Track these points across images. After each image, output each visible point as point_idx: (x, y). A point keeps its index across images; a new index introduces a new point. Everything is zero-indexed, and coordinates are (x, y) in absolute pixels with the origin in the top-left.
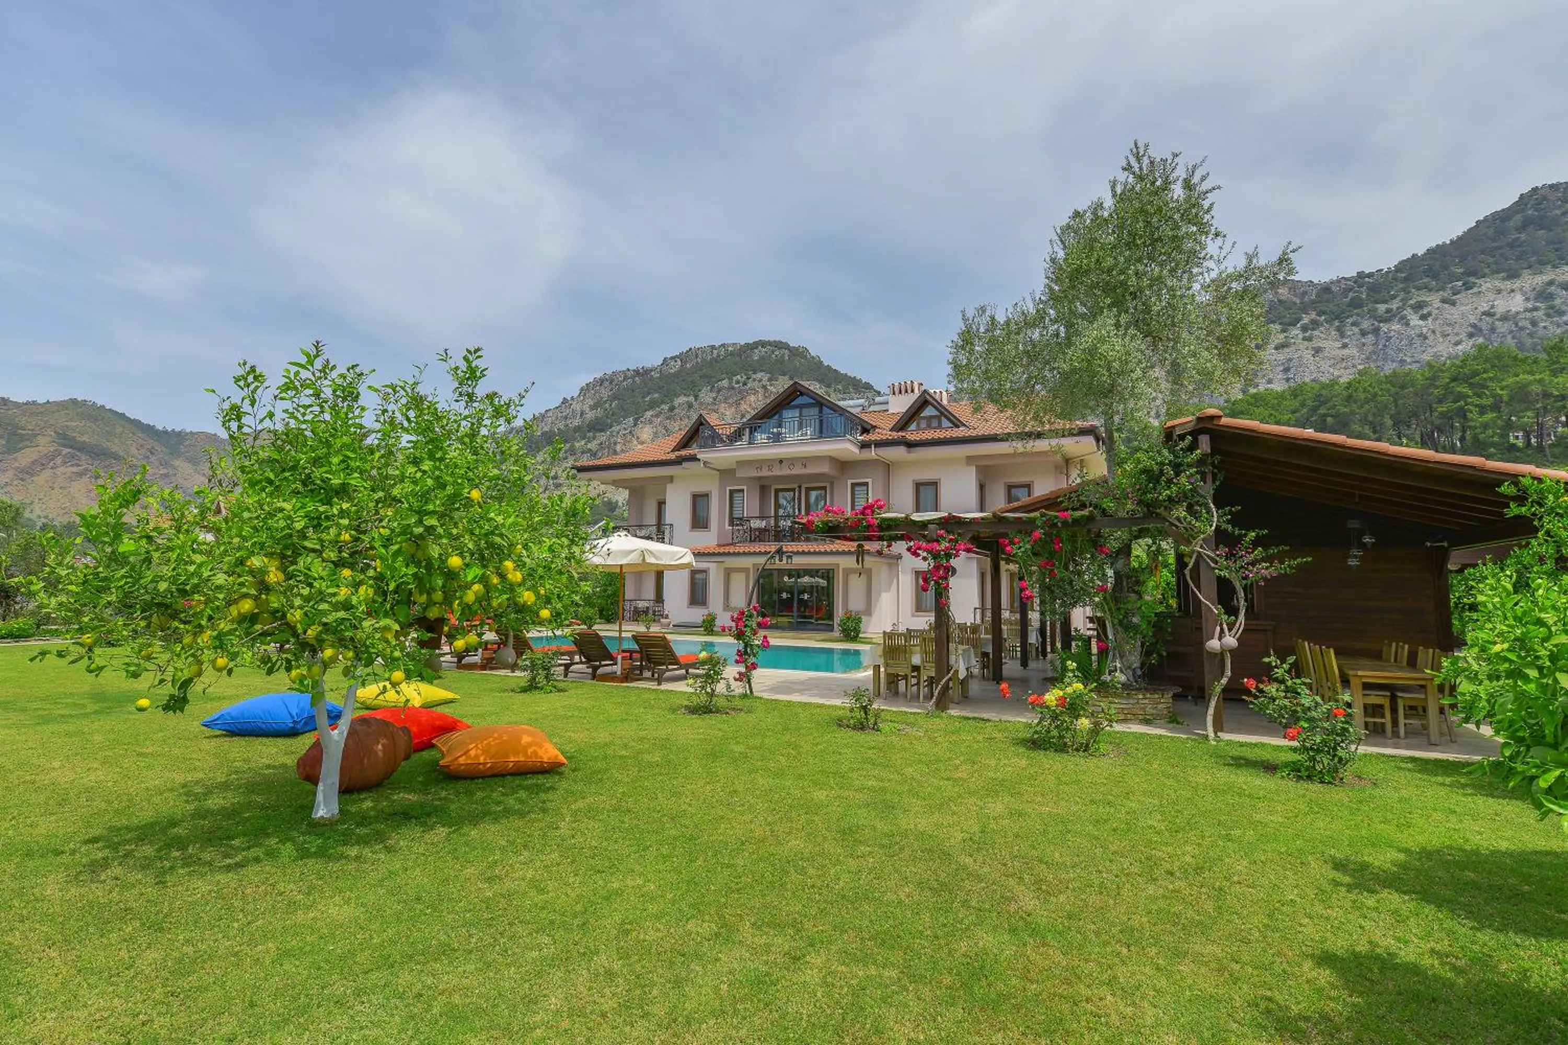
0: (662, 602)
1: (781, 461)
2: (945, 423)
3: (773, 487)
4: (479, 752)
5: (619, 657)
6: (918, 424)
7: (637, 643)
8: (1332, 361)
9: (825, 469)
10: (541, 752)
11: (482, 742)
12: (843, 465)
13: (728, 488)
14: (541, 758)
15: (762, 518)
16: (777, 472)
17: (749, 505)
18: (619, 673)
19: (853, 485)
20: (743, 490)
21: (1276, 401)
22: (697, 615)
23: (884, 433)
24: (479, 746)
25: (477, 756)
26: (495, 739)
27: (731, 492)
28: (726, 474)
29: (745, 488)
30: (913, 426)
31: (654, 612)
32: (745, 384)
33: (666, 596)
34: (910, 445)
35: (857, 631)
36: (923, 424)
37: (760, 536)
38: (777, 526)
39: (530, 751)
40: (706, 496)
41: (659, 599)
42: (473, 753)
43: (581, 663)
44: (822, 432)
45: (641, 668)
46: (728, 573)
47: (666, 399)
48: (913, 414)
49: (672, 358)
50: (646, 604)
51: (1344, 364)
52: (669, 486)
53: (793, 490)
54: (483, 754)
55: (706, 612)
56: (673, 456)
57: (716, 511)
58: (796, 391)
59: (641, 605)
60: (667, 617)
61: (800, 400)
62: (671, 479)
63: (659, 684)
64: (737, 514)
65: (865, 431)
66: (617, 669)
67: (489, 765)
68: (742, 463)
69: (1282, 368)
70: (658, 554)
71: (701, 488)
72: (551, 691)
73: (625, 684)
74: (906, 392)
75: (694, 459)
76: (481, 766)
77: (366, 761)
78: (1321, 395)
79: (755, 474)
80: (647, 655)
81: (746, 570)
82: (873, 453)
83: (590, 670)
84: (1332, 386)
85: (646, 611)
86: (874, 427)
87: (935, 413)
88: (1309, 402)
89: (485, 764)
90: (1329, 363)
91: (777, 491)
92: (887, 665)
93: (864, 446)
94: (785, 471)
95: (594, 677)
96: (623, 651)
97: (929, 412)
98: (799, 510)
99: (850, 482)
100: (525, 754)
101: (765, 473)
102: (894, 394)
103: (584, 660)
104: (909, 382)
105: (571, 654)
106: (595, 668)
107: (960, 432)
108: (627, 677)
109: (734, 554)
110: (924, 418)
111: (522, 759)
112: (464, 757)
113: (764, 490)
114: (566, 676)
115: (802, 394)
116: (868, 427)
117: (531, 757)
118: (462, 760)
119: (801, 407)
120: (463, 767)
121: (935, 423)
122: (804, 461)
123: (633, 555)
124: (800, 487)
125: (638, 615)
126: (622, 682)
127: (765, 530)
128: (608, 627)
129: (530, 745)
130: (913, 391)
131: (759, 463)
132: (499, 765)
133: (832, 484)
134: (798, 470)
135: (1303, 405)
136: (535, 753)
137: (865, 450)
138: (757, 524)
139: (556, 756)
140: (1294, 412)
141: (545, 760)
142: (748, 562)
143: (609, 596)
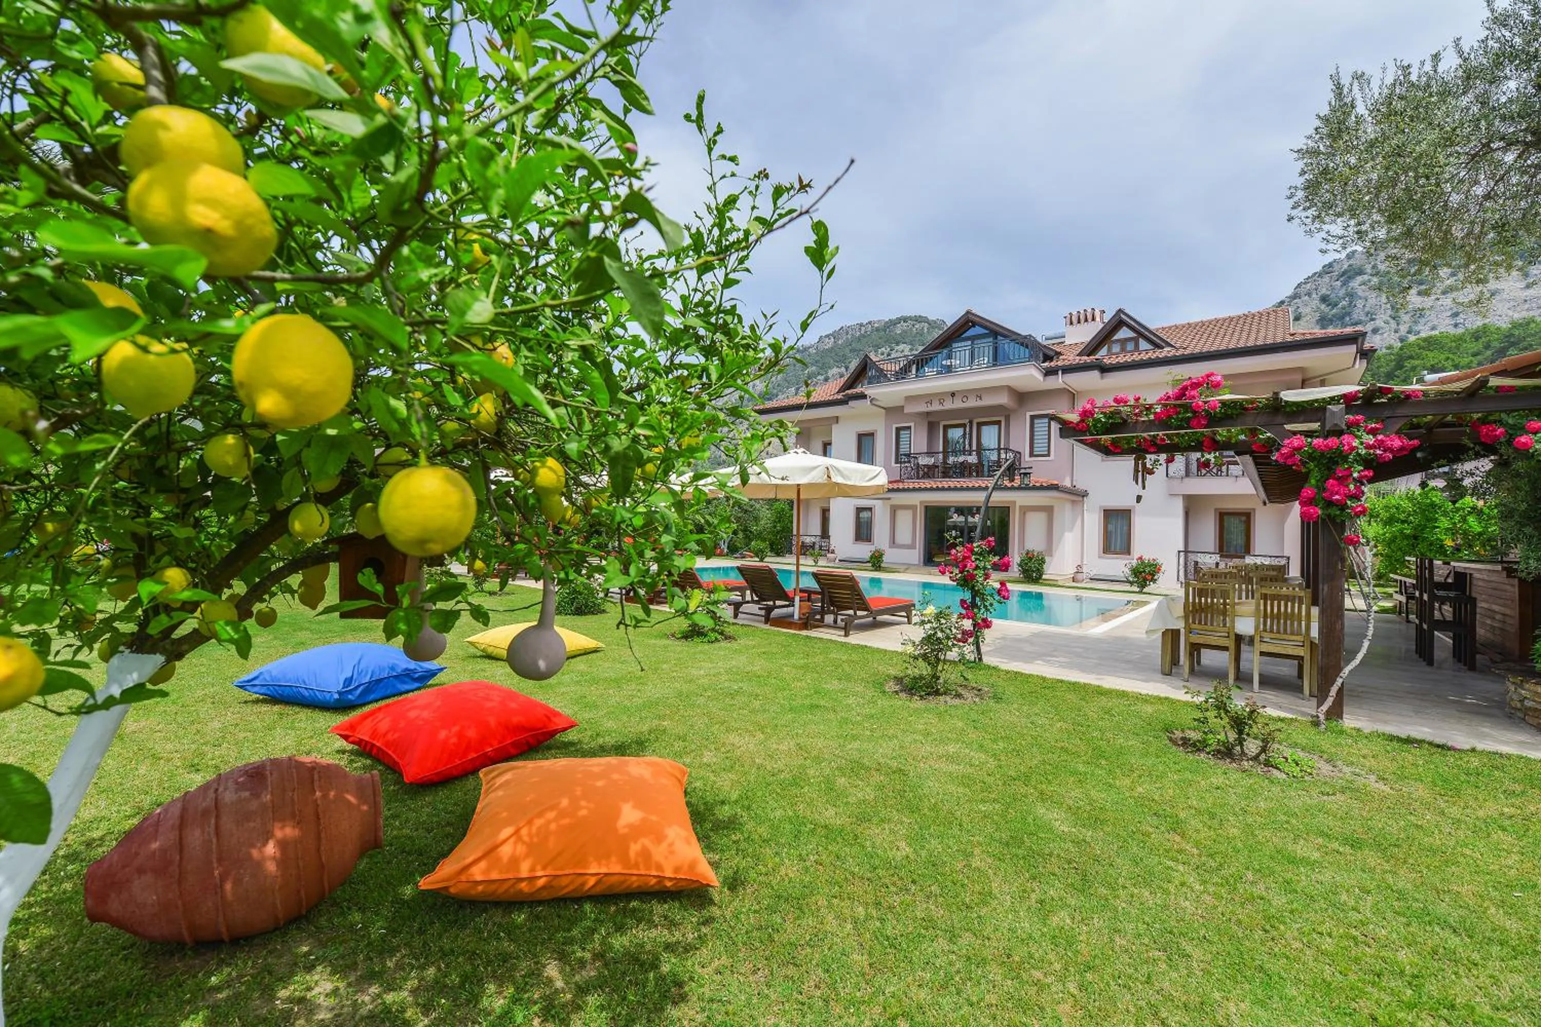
0: (829, 537)
1: (953, 395)
2: (1143, 345)
3: (942, 424)
4: (521, 849)
5: (797, 599)
6: (1109, 350)
7: (818, 582)
8: (1512, 303)
9: (1003, 399)
10: (659, 853)
11: (530, 822)
12: (1022, 397)
13: (895, 426)
14: (659, 867)
15: (930, 453)
16: (949, 405)
17: (918, 442)
18: (796, 617)
19: (1033, 418)
20: (909, 428)
21: (1454, 344)
22: (864, 551)
23: (1071, 358)
24: (524, 832)
25: (514, 861)
26: (562, 814)
27: (898, 430)
28: (893, 411)
29: (912, 424)
30: (1103, 351)
31: (821, 547)
32: (889, 355)
33: (832, 532)
34: (1104, 369)
35: (1040, 572)
36: (1116, 348)
37: (929, 472)
38: (945, 462)
39: (634, 848)
40: (872, 435)
41: (825, 534)
42: (506, 851)
43: (753, 601)
44: (998, 360)
45: (823, 612)
46: (894, 510)
47: (822, 372)
48: (1104, 338)
49: (827, 336)
50: (813, 539)
51: (1527, 306)
52: (834, 427)
53: (964, 426)
54: (527, 856)
55: (873, 548)
56: (840, 396)
57: (882, 445)
58: (968, 321)
59: (808, 540)
60: (833, 552)
61: (971, 332)
62: (837, 419)
63: (846, 635)
64: (904, 449)
65: (1047, 358)
66: (796, 611)
67: (541, 882)
68: (910, 399)
69: (1449, 314)
70: (845, 472)
71: (865, 428)
72: (717, 640)
73: (804, 633)
74: (1086, 320)
75: (863, 396)
76: (523, 885)
77: (228, 886)
78: (1512, 335)
79: (923, 408)
80: (830, 597)
81: (913, 508)
82: (1058, 381)
83: (763, 612)
84: (1528, 324)
85: (813, 546)
86: (1059, 354)
87: (1131, 334)
88: (1496, 344)
89: (532, 879)
90: (1508, 305)
91: (946, 428)
92: (1189, 631)
93: (1049, 373)
94: (958, 404)
95: (767, 620)
96: (802, 591)
97: (1124, 333)
98: (970, 445)
99: (1028, 414)
100: (624, 858)
101: (936, 407)
102: (1071, 323)
103: (756, 598)
104: (1089, 310)
105: (742, 590)
106: (769, 610)
107: (1166, 352)
108: (806, 623)
109: (904, 490)
110: (1117, 341)
111: (617, 869)
112: (483, 864)
113: (932, 427)
114: (736, 616)
115: (974, 326)
116: (1052, 354)
117: (636, 865)
118: (477, 873)
119: (972, 339)
120: (480, 888)
121: (1130, 346)
122: (979, 393)
123: (814, 473)
124: (971, 422)
125: (805, 550)
126: (800, 629)
127: (935, 466)
128: (779, 559)
129: (637, 831)
130: (1093, 319)
131: (929, 398)
132: (564, 881)
133: (1008, 419)
134: (972, 403)
135: (1487, 347)
136: (646, 854)
137: (1051, 378)
138: (924, 461)
139: (693, 865)
140: (1475, 355)
141: (669, 874)
142: (916, 499)
143: (778, 532)
